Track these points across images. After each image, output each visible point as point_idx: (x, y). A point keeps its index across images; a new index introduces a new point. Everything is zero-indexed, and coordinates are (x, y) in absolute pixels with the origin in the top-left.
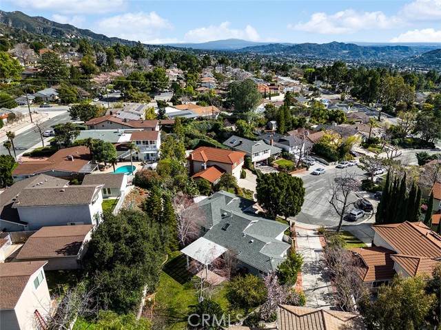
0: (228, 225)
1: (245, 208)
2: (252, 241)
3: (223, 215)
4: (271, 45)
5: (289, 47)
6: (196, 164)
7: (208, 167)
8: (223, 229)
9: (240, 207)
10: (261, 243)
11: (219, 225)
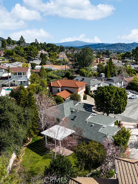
0: (75, 117)
1: (87, 108)
2: (93, 125)
3: (72, 111)
4: (99, 44)
5: (109, 45)
6: (54, 89)
7: (62, 91)
8: (72, 119)
9: (84, 107)
10: (100, 126)
11: (69, 117)
